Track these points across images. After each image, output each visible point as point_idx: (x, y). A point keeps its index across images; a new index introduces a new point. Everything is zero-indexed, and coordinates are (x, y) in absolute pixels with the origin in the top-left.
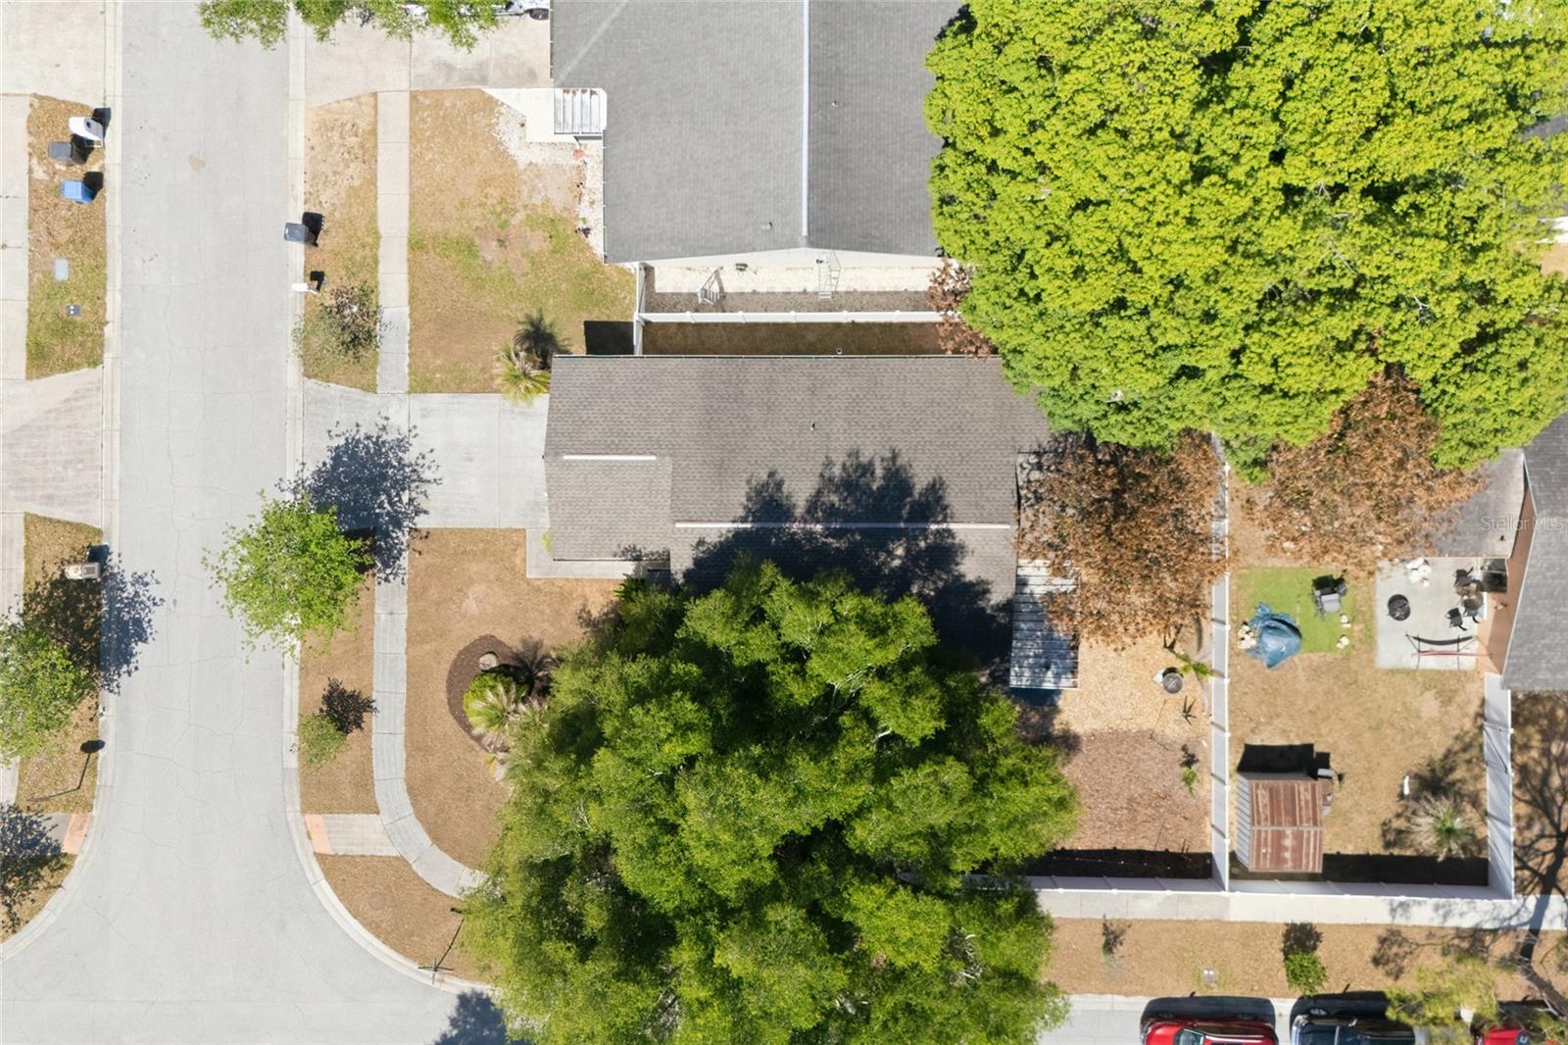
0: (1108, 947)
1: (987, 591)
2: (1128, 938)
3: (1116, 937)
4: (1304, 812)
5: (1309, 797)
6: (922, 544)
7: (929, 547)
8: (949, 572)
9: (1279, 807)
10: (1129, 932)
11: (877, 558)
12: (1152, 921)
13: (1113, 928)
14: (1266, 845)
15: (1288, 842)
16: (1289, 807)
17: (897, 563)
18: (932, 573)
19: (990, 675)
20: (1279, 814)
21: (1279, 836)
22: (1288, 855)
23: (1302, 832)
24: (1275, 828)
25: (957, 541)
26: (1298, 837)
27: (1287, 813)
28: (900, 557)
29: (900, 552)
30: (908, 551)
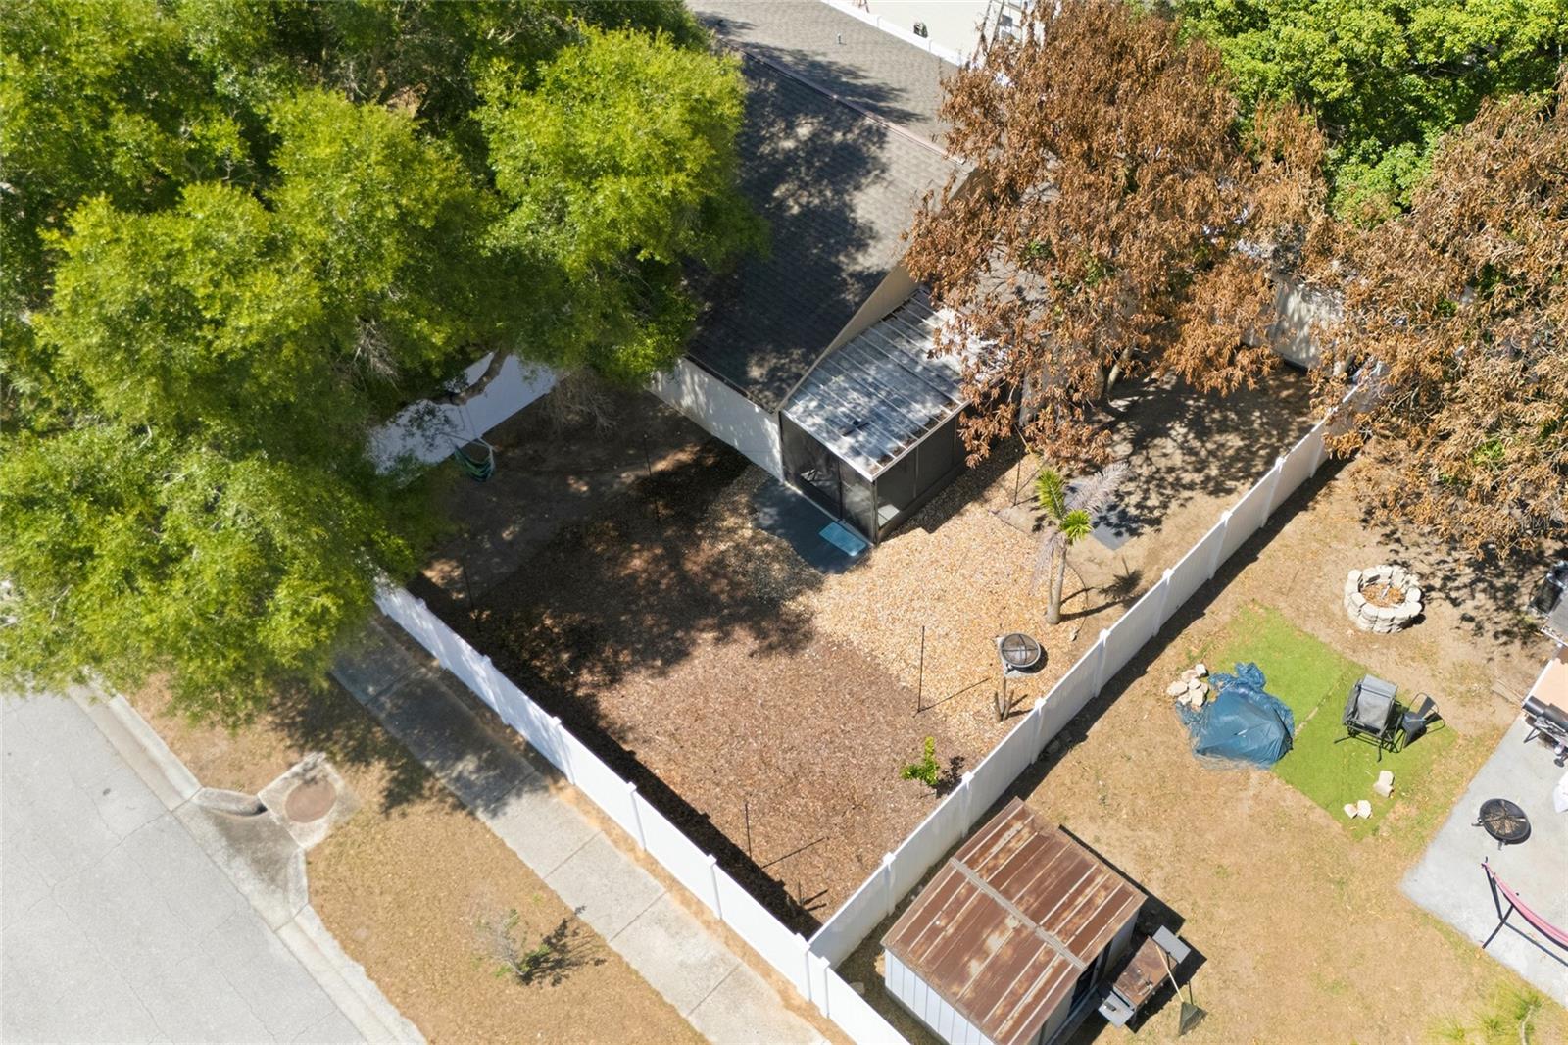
0: (533, 968)
1: (862, 246)
2: (578, 980)
3: (559, 963)
4: (1069, 915)
5: (1102, 901)
6: (838, 136)
7: (843, 146)
8: (838, 192)
9: (1030, 871)
10: (588, 970)
11: (771, 125)
12: (641, 983)
13: (569, 941)
14: (950, 915)
15: (996, 943)
16: (1051, 883)
17: (789, 144)
18: (818, 181)
19: (773, 371)
20: (1021, 881)
21: (988, 915)
22: (976, 968)
23: (1038, 943)
24: (992, 893)
25: (884, 156)
26: (1024, 946)
27: (1036, 891)
28: (798, 140)
29: (804, 131)
30: (814, 136)
